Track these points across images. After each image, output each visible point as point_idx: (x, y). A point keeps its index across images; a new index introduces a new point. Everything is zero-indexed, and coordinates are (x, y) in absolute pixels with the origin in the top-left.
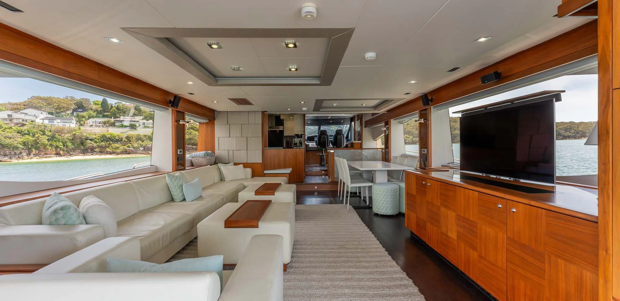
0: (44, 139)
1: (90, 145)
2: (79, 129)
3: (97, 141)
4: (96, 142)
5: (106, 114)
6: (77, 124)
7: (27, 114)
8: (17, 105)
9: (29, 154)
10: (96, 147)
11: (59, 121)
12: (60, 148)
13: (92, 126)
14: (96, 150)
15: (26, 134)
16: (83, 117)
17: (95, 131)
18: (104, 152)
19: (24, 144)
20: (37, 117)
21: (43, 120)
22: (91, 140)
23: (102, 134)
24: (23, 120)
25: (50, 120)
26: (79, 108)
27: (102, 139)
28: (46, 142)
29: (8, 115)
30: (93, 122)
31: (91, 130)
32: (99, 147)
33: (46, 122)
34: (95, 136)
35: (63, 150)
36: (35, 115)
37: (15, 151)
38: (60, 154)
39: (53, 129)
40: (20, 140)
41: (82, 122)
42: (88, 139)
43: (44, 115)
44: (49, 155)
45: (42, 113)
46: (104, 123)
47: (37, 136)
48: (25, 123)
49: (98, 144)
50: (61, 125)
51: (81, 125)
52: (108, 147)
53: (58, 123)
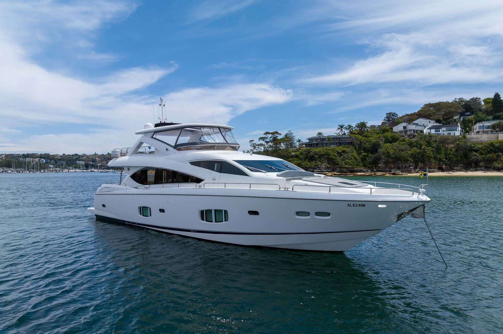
0: (429, 151)
1: (474, 157)
2: (464, 137)
3: (483, 152)
4: (482, 154)
5: (497, 114)
6: (463, 131)
7: (417, 124)
8: (412, 116)
9: (416, 168)
10: (481, 160)
11: (444, 129)
12: (443, 161)
13: (478, 132)
14: (481, 164)
15: (415, 146)
16: (470, 121)
17: (481, 139)
18: (490, 168)
19: (413, 156)
20: (425, 127)
21: (430, 129)
22: (476, 151)
23: (489, 142)
24: (414, 131)
25: (437, 128)
26: (467, 110)
27: (488, 149)
28: (431, 154)
29: (404, 127)
30: (480, 127)
31: (477, 138)
32: (484, 160)
33: (433, 131)
34: (480, 146)
35: (446, 165)
36: (424, 125)
37: (406, 165)
38: (443, 169)
39: (438, 139)
40: (410, 152)
41: (467, 129)
42: (472, 150)
43: (433, 123)
44: (433, 170)
45: (430, 122)
46: (494, 127)
47: (423, 147)
48: (415, 134)
49: (483, 156)
50: (446, 133)
51: (467, 132)
52: (496, 160)
53: (443, 131)
